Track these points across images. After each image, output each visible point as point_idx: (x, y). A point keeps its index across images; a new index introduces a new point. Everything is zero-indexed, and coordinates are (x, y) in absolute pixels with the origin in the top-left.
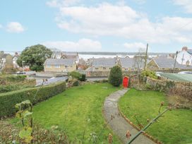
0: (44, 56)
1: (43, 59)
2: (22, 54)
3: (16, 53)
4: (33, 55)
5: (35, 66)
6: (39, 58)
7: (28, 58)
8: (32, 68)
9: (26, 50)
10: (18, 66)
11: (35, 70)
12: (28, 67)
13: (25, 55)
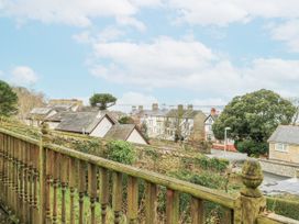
0: (272, 117)
1: (268, 125)
2: (225, 111)
3: (214, 110)
4: (248, 115)
5: (247, 140)
6: (260, 122)
7: (236, 121)
8: (240, 145)
9: (233, 104)
10: (213, 138)
11: (247, 151)
12: (231, 142)
13: (231, 113)
